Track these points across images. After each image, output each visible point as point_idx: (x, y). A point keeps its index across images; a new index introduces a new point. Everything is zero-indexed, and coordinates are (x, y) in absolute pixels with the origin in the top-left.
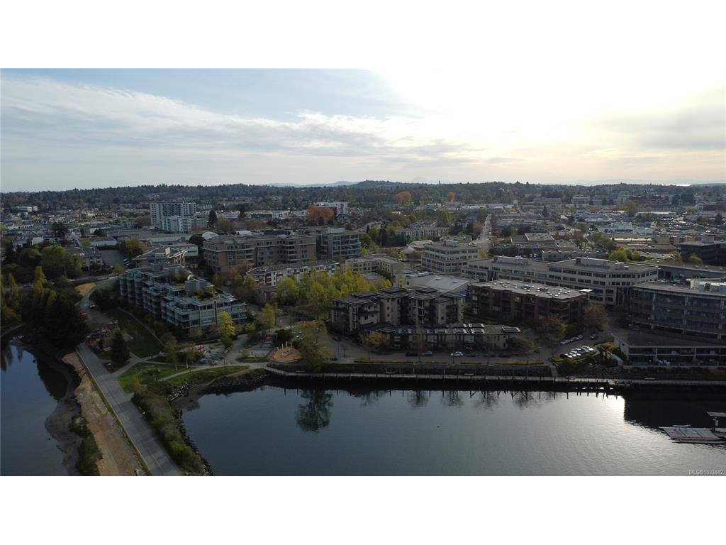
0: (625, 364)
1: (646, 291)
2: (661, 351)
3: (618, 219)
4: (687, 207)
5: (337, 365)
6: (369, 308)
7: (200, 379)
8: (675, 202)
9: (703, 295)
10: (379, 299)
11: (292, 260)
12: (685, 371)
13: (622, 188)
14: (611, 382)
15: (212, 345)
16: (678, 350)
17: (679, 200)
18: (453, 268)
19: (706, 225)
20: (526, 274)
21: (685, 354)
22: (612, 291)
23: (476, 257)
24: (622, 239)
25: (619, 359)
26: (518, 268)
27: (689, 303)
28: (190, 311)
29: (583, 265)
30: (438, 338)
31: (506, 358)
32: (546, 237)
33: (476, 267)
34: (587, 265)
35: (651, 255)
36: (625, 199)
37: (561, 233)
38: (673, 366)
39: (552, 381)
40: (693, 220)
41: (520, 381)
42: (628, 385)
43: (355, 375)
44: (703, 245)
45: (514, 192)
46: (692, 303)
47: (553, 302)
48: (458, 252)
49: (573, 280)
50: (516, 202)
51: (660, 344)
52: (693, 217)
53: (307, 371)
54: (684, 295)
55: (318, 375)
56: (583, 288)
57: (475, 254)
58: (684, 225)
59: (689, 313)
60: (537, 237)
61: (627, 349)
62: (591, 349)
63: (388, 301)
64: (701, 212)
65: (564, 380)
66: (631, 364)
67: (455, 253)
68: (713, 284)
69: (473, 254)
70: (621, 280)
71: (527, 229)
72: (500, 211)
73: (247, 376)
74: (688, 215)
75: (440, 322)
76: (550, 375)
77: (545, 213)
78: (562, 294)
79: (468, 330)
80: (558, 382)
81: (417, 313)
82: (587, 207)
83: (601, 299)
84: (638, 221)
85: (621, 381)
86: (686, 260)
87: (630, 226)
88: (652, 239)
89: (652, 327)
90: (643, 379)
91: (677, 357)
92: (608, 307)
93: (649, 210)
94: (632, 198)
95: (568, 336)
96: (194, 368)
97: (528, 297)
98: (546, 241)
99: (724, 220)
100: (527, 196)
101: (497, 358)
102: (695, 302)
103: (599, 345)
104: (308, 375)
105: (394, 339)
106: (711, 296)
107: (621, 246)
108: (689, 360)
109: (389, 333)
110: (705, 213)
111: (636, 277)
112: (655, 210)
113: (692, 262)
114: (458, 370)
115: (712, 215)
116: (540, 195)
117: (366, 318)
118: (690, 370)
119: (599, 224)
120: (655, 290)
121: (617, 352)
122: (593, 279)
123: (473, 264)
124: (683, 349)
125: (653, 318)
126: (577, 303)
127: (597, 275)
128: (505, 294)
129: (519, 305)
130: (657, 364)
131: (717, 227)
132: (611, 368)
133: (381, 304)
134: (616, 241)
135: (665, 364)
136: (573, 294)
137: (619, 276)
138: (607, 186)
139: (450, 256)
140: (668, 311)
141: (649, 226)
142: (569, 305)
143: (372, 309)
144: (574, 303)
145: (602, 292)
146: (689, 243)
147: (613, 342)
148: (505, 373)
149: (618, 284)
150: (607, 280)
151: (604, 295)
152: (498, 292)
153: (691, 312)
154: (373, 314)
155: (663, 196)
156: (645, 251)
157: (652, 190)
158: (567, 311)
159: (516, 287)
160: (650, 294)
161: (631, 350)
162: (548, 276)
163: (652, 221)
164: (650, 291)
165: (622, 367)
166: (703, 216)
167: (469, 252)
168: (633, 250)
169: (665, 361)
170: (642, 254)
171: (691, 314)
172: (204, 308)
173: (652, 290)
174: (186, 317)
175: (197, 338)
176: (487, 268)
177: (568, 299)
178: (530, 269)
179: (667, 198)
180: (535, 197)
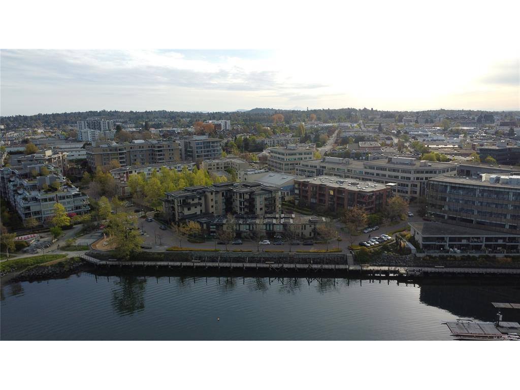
0: (417, 252)
1: (441, 183)
2: (451, 239)
3: (435, 132)
4: (487, 125)
5: (148, 254)
6: (193, 200)
7: (14, 268)
8: (479, 121)
9: (493, 187)
10: (204, 192)
11: (160, 161)
12: (474, 258)
13: (442, 112)
14: (402, 270)
15: (42, 235)
16: (468, 239)
17: (482, 119)
18: (290, 167)
19: (502, 137)
20: (346, 171)
21: (475, 242)
22: (417, 185)
23: (310, 158)
24: (435, 146)
25: (412, 247)
26: (340, 167)
27: (480, 195)
28: (31, 204)
29: (394, 163)
30: (250, 227)
31: (310, 246)
32: (374, 144)
33: (307, 166)
34: (397, 163)
35: (456, 157)
36: (442, 119)
37: (388, 142)
38: (463, 254)
39: (346, 269)
40: (491, 133)
41: (315, 269)
42: (418, 273)
43: (162, 263)
44: (497, 148)
45: (361, 115)
46: (482, 195)
47: (361, 194)
48: (295, 154)
49: (385, 175)
50: (361, 121)
51: (451, 234)
52: (493, 131)
53: (119, 259)
54: (475, 187)
55: (127, 263)
56: (390, 182)
57: (310, 156)
58: (485, 136)
59: (479, 204)
60: (367, 144)
61: (421, 238)
62: (390, 238)
63: (212, 194)
64: (498, 128)
65: (358, 268)
66: (424, 252)
67: (292, 154)
68: (502, 177)
69: (308, 156)
70: (424, 176)
71: (362, 139)
72: (347, 127)
73: (60, 265)
74: (488, 129)
75: (258, 212)
76: (346, 263)
77: (380, 129)
78: (369, 187)
79: (279, 220)
80: (352, 270)
81: (238, 205)
82: (413, 125)
83: (407, 192)
84: (450, 134)
85: (412, 269)
86: (483, 160)
87: (443, 137)
88: (459, 146)
89: (446, 217)
90: (434, 267)
91: (467, 245)
92: (412, 199)
93: (458, 126)
94: (447, 118)
95: (370, 225)
96: (16, 256)
97: (339, 191)
98: (374, 147)
99: (515, 132)
100: (370, 117)
101: (302, 246)
102: (485, 194)
103: (397, 234)
104: (117, 263)
105: (210, 228)
106: (500, 188)
107: (433, 151)
108: (478, 248)
109: (205, 223)
110: (502, 127)
111: (437, 172)
112: (464, 126)
113: (488, 162)
114: (261, 258)
115: (507, 129)
116: (380, 116)
117: (189, 209)
118: (479, 257)
119: (420, 135)
120: (450, 183)
121: (412, 240)
122: (400, 174)
123: (305, 163)
124: (473, 238)
125: (447, 208)
126: (382, 195)
127: (404, 171)
128: (321, 187)
129: (332, 197)
130: (448, 252)
131: (510, 138)
132: (404, 256)
133: (206, 197)
134: (430, 148)
135: (455, 252)
136: (380, 187)
137: (422, 172)
138: (431, 111)
139: (288, 157)
140: (461, 202)
141: (458, 137)
142: (374, 197)
143: (196, 201)
144: (379, 195)
145: (407, 186)
146: (486, 147)
147: (410, 230)
148: (305, 261)
149: (422, 179)
150: (412, 176)
151: (409, 189)
152: (316, 186)
153: (482, 203)
154: (195, 205)
155: (471, 118)
156: (451, 154)
157: (463, 113)
158: (372, 202)
159: (331, 182)
160: (445, 186)
161: (425, 239)
162: (364, 172)
163: (460, 134)
164: (444, 184)
165: (415, 255)
166: (500, 131)
167: (305, 154)
168: (442, 154)
169: (456, 249)
170: (449, 157)
171: (481, 205)
172: (45, 200)
173: (446, 182)
174: (28, 208)
175: (33, 228)
176: (316, 167)
177: (373, 191)
178: (350, 167)
179: (474, 119)
180: (375, 118)
